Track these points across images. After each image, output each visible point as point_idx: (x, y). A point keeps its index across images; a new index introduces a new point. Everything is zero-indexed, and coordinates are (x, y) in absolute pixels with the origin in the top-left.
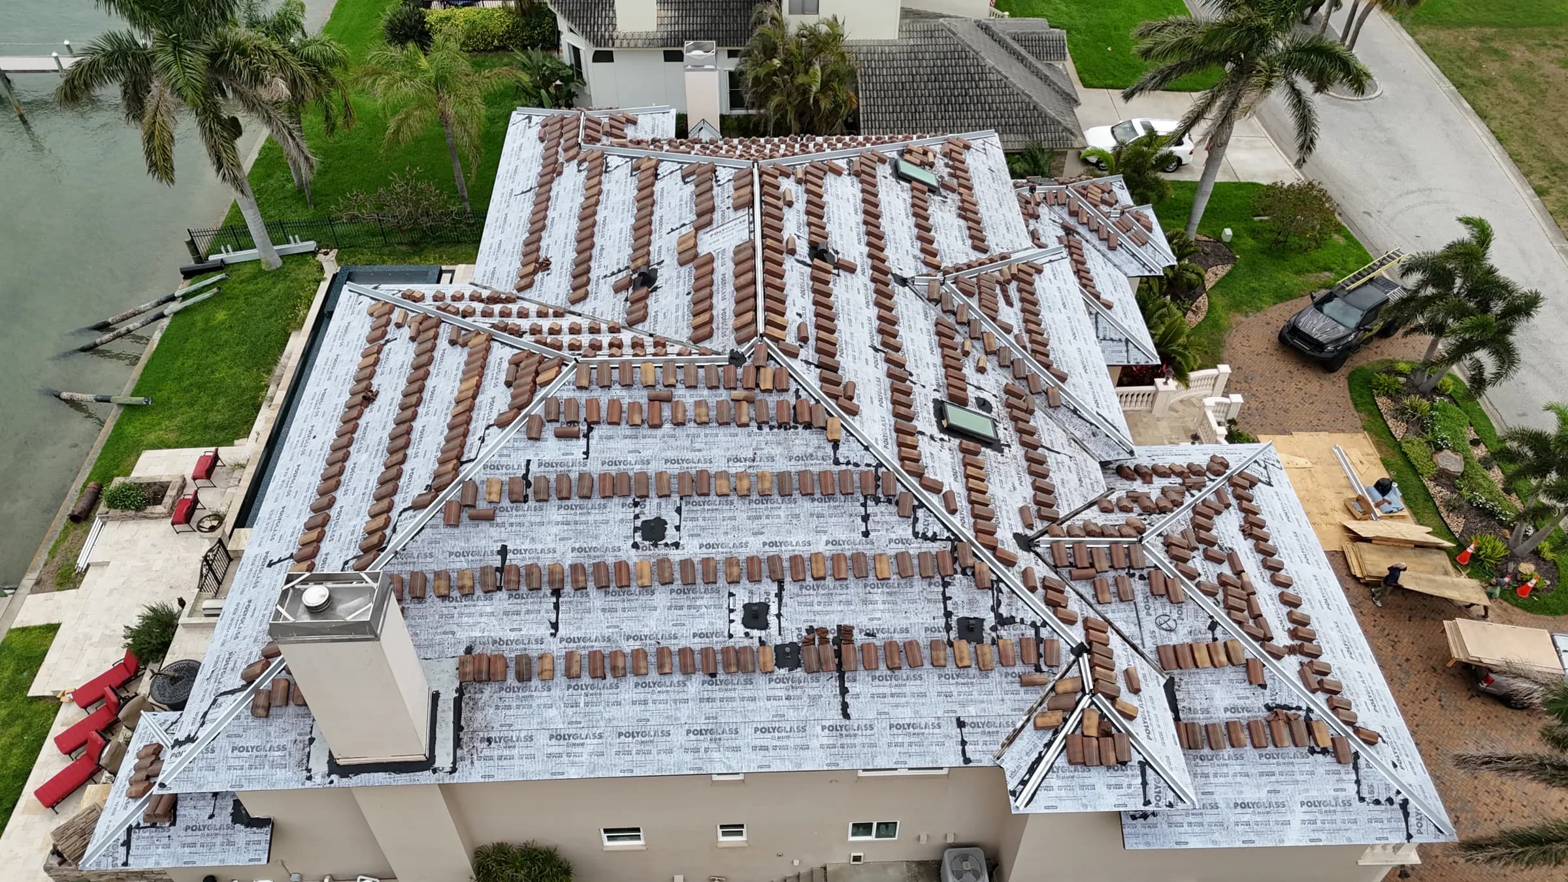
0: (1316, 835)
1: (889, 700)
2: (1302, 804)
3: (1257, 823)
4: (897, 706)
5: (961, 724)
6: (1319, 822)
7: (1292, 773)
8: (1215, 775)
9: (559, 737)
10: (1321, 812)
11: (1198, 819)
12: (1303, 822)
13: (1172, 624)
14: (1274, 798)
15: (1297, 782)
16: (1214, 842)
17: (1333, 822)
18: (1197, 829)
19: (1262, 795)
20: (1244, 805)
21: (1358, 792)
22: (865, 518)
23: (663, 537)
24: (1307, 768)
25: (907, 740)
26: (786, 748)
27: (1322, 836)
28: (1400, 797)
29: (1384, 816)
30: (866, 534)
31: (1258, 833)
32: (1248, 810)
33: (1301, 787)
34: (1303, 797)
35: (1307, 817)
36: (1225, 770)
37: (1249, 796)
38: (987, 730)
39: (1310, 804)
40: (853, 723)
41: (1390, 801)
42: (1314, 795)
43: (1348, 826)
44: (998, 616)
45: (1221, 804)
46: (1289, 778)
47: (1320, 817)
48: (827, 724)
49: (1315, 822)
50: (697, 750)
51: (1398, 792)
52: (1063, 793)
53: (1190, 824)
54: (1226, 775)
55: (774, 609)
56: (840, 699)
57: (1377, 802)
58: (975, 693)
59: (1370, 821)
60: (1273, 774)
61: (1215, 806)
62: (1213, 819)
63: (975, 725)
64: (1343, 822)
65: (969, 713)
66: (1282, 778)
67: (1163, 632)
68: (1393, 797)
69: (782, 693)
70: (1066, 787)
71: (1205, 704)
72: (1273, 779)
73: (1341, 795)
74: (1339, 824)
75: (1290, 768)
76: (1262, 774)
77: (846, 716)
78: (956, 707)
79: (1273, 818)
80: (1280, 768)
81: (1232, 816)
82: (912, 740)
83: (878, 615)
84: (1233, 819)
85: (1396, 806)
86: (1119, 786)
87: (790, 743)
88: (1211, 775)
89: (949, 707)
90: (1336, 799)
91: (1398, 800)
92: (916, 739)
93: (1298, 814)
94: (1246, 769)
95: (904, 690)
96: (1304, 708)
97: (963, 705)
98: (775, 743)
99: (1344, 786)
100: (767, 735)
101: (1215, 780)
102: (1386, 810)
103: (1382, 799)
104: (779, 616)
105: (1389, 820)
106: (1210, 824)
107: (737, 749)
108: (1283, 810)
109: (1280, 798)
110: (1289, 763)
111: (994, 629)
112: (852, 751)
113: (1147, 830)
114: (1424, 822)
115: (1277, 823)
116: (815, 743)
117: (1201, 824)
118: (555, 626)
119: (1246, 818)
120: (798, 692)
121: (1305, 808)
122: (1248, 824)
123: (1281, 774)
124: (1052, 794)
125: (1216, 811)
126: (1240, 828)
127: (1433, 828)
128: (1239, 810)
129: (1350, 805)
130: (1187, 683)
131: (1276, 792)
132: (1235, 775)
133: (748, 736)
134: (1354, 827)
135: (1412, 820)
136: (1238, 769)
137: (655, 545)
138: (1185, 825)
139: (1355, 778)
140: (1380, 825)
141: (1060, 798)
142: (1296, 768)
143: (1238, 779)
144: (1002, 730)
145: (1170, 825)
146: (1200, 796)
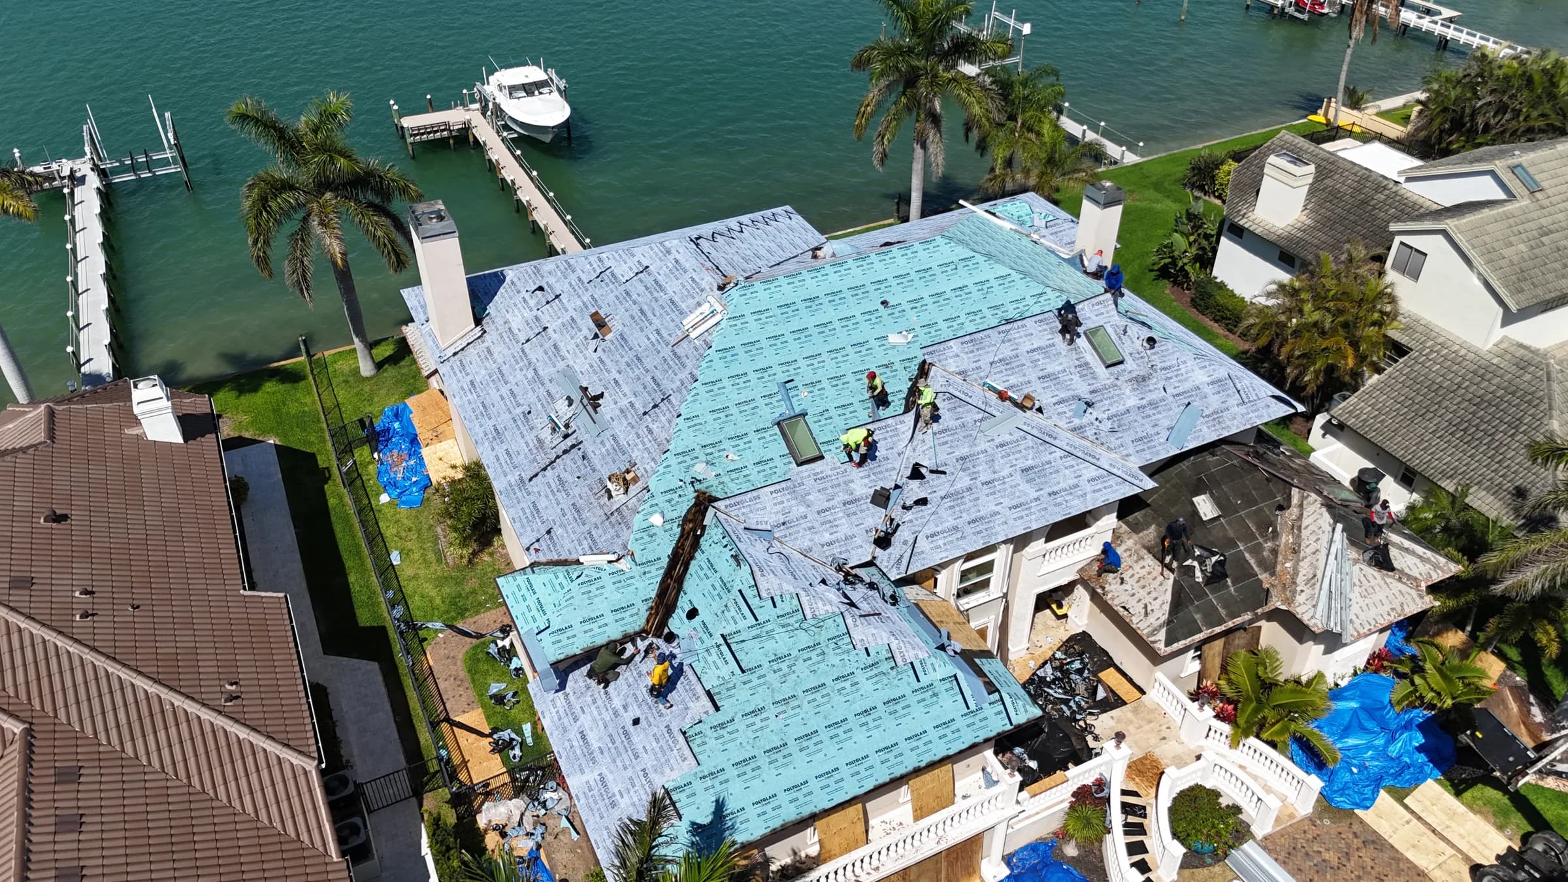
0: (581, 796)
1: (548, 491)
2: (600, 775)
3: (575, 752)
4: (547, 496)
5: (549, 532)
6: (592, 793)
7: (619, 755)
8: (597, 707)
10: (599, 790)
11: (563, 715)
12: (588, 782)
14: (597, 753)
15: (615, 761)
16: (552, 734)
17: (596, 803)
18: (556, 718)
19: (595, 745)
20: (583, 737)
24: (627, 762)
25: (529, 516)
26: (501, 466)
27: (583, 801)
30: (645, 412)
31: (568, 757)
32: (581, 742)
33: (612, 766)
34: (605, 772)
35: (592, 783)
36: (604, 711)
37: (592, 737)
38: (551, 546)
39: (602, 779)
40: (529, 485)
42: (609, 778)
43: (597, 815)
45: (579, 723)
46: (615, 755)
47: (595, 792)
48: (523, 475)
49: (591, 790)
53: (557, 712)
54: (600, 714)
56: (540, 470)
58: (571, 525)
60: (614, 743)
61: (576, 720)
62: (567, 724)
63: (551, 539)
65: (558, 531)
66: (613, 751)
69: (531, 445)
72: (610, 745)
73: (618, 796)
74: (595, 808)
75: (623, 751)
76: (611, 736)
77: (530, 480)
78: (558, 523)
79: (583, 761)
81: (573, 734)
84: (572, 736)
87: (505, 467)
89: (557, 519)
92: (531, 519)
93: (591, 776)
95: (558, 493)
97: (562, 525)
98: (503, 462)
99: (625, 795)
106: (562, 724)
107: (493, 449)
108: (591, 764)
109: (599, 757)
110: (625, 749)
112: (512, 496)
115: (580, 765)
116: (510, 477)
118: (528, 341)
119: (575, 744)
121: (598, 778)
122: (572, 747)
123: (616, 748)
125: (573, 722)
126: (567, 744)
128: (579, 736)
131: (602, 753)
132: (602, 719)
133: (501, 450)
134: (598, 819)
136: (608, 719)
143: (600, 723)
145: (553, 701)
146: (578, 707)
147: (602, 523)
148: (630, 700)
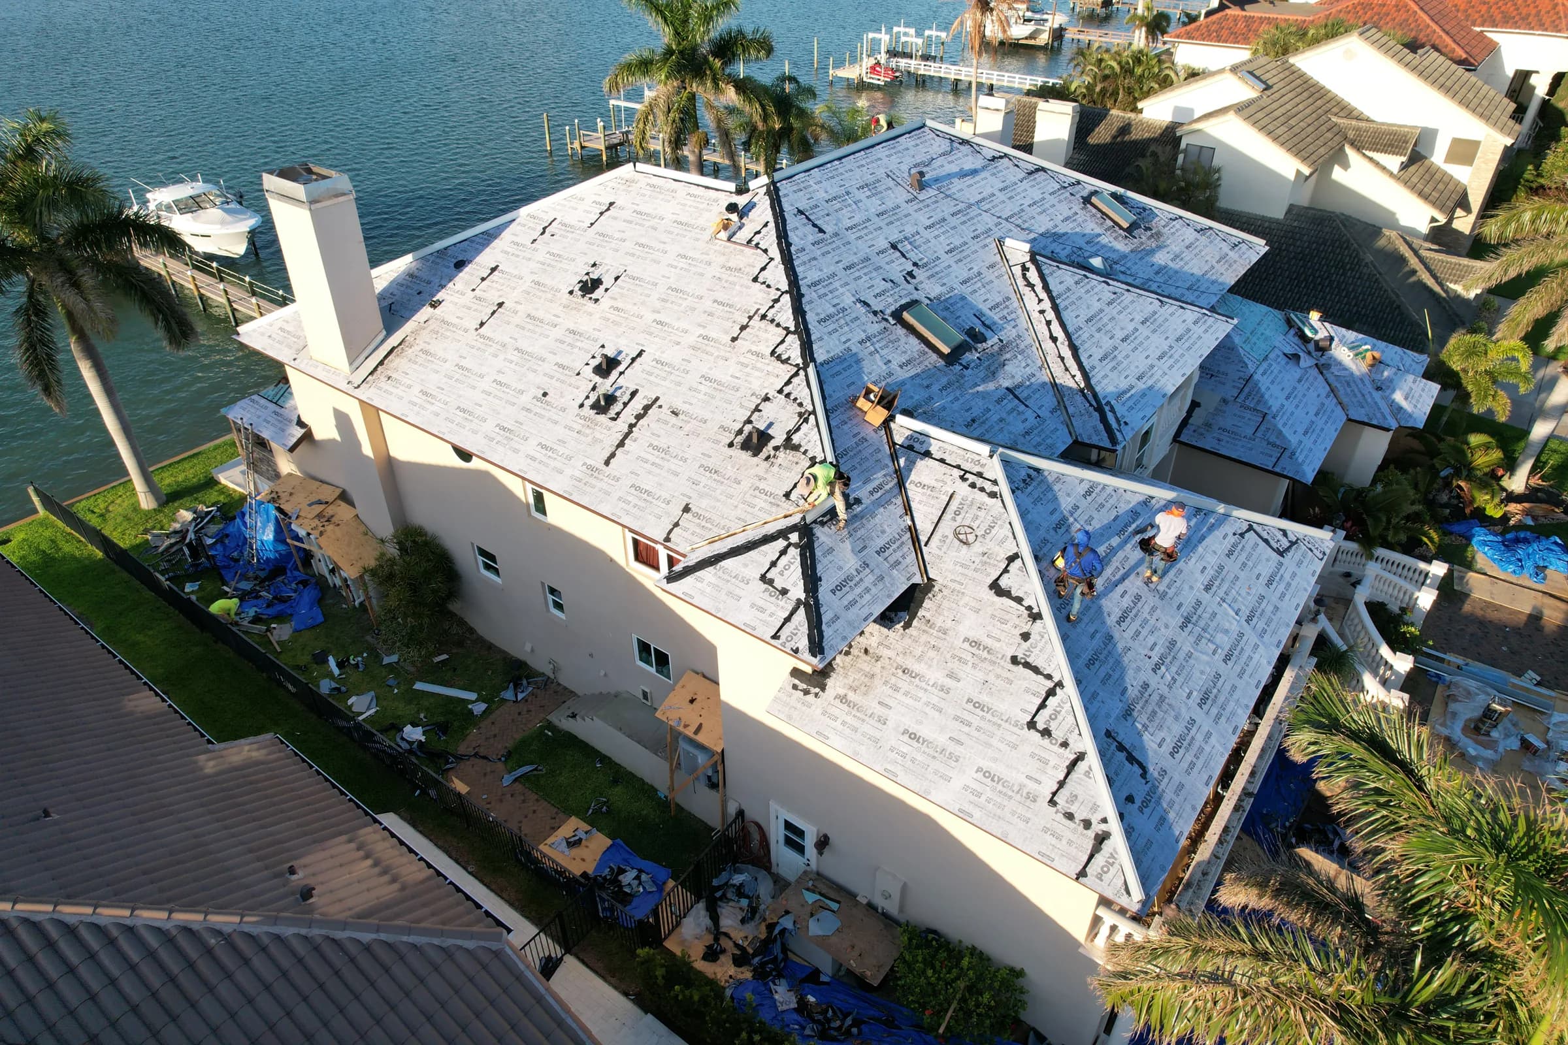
0: (970, 809)
1: (648, 466)
2: (979, 770)
3: (914, 760)
4: (650, 473)
5: (686, 510)
6: (983, 798)
7: (992, 735)
8: (906, 694)
9: (425, 393)
10: (994, 789)
11: (856, 723)
12: (966, 788)
13: (971, 538)
14: (952, 747)
15: (990, 745)
16: (855, 753)
17: (1001, 807)
18: (848, 731)
19: (942, 740)
20: (913, 736)
21: (1054, 794)
22: (743, 328)
23: (592, 292)
24: (1013, 739)
25: (636, 501)
26: (547, 465)
27: (977, 813)
28: (1103, 827)
29: (1068, 834)
30: (734, 339)
31: (907, 770)
32: (914, 743)
33: (991, 754)
34: (986, 764)
35: (975, 785)
36: (921, 694)
37: (927, 731)
38: (703, 523)
39: (987, 774)
40: (608, 470)
41: (1087, 824)
42: (998, 769)
43: (1015, 820)
44: (789, 439)
45: (891, 723)
46: (984, 738)
47: (989, 793)
48: (589, 462)
49: (979, 795)
50: (491, 440)
51: (1105, 821)
52: (708, 590)
53: (844, 723)
54: (918, 699)
55: (621, 368)
56: (613, 449)
57: (1070, 816)
58: (718, 492)
59: (1046, 830)
60: (969, 725)
61: (883, 721)
62: (872, 732)
63: (698, 516)
64: (1013, 813)
65: (700, 504)
66: (976, 734)
67: (957, 542)
68: (1094, 822)
69: (578, 427)
70: (715, 586)
71: (949, 624)
72: (966, 729)
73: (1031, 785)
74: (1006, 813)
75: (992, 729)
76: (956, 718)
77: (607, 463)
78: (694, 495)
79: (936, 765)
80: (982, 724)
82: (639, 503)
83: (694, 401)
85: (1091, 834)
86: (762, 610)
87: (552, 463)
88: (902, 691)
89: (688, 492)
90: (1022, 786)
91: (1098, 828)
92: (643, 504)
94: (942, 704)
95: (665, 464)
96: (1056, 679)
97: (701, 496)
98: (544, 459)
99: (1042, 778)
100: (544, 451)
101: (903, 698)
102: (1074, 831)
103: (1079, 816)
104: (621, 373)
105: (1070, 842)
106: (864, 734)
107: (516, 451)
108: (953, 764)
109: (958, 750)
110: (994, 724)
111: (776, 448)
112: (588, 489)
113: (799, 706)
114: (1113, 870)
115: (936, 772)
116: (570, 471)
117: (856, 730)
118: (482, 324)
119: (905, 749)
120: (588, 431)
121: (980, 775)
122: (904, 756)
123: (978, 729)
124: (699, 585)
125: (880, 726)
126: (893, 755)
127: (1120, 882)
128: (905, 738)
129: (1035, 801)
130: (944, 597)
131: (960, 744)
133: (531, 447)
134: (1022, 825)
135: (1099, 859)
136: (935, 700)
137: (583, 296)
138: (839, 721)
139: (1061, 777)
140: (1054, 841)
141: (702, 592)
142: (999, 733)
143: (927, 710)
144: (715, 529)
145: (824, 713)
146: (875, 704)
147: (767, 471)
148: (954, 665)
